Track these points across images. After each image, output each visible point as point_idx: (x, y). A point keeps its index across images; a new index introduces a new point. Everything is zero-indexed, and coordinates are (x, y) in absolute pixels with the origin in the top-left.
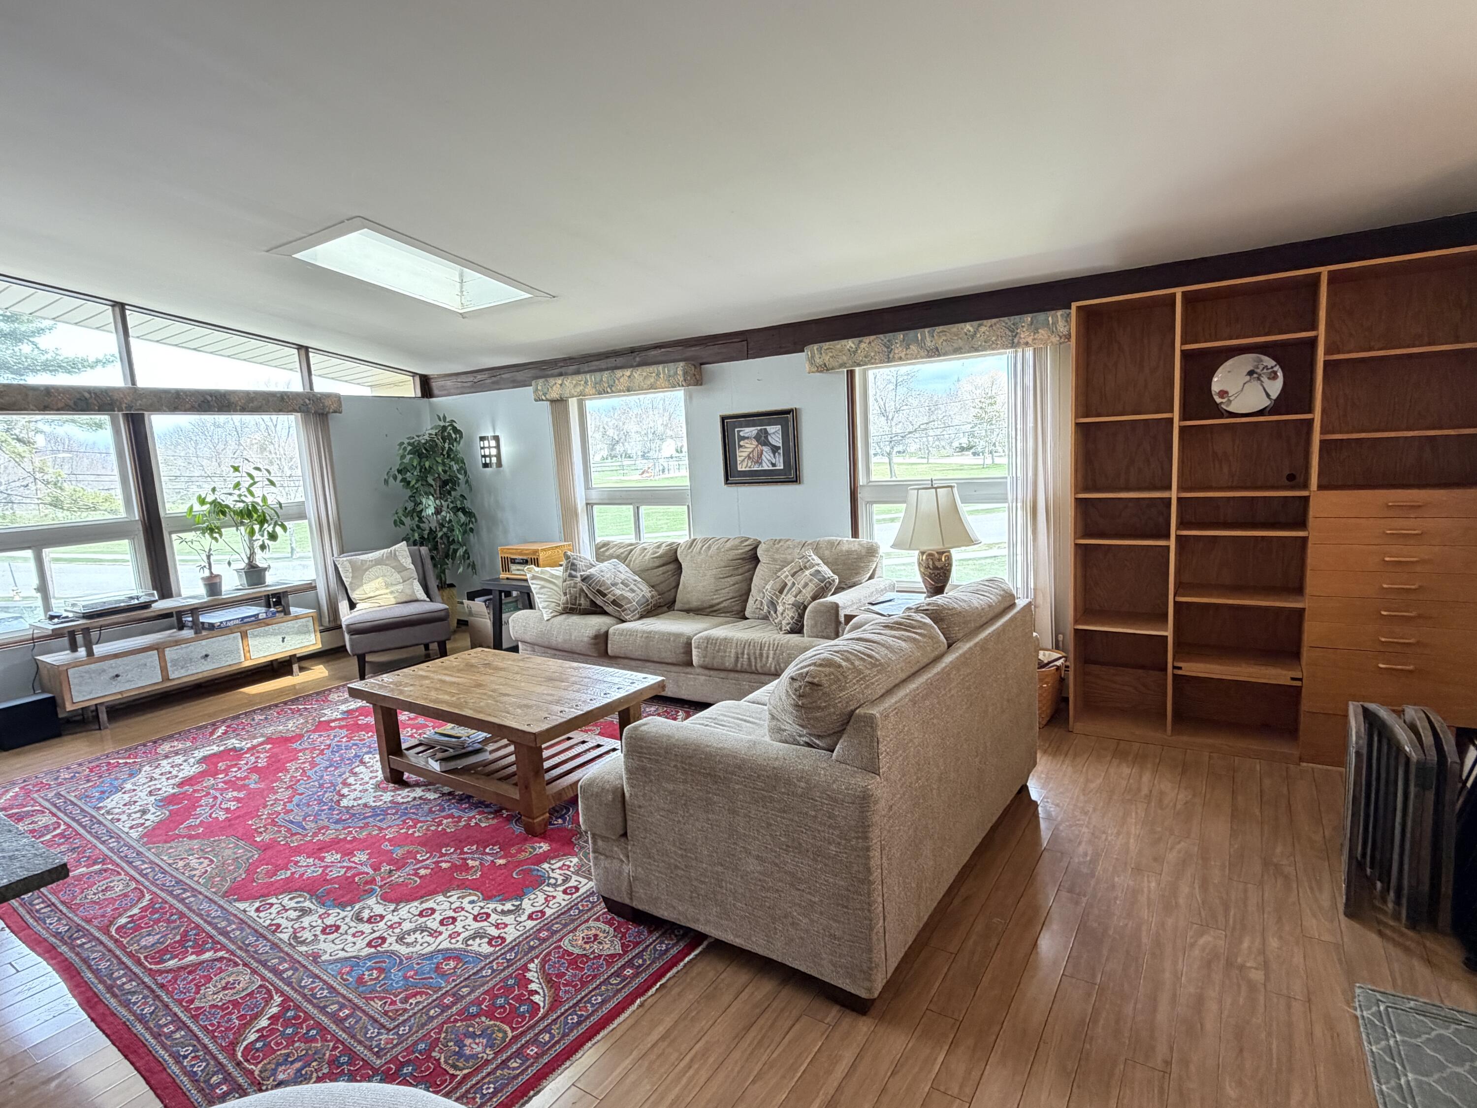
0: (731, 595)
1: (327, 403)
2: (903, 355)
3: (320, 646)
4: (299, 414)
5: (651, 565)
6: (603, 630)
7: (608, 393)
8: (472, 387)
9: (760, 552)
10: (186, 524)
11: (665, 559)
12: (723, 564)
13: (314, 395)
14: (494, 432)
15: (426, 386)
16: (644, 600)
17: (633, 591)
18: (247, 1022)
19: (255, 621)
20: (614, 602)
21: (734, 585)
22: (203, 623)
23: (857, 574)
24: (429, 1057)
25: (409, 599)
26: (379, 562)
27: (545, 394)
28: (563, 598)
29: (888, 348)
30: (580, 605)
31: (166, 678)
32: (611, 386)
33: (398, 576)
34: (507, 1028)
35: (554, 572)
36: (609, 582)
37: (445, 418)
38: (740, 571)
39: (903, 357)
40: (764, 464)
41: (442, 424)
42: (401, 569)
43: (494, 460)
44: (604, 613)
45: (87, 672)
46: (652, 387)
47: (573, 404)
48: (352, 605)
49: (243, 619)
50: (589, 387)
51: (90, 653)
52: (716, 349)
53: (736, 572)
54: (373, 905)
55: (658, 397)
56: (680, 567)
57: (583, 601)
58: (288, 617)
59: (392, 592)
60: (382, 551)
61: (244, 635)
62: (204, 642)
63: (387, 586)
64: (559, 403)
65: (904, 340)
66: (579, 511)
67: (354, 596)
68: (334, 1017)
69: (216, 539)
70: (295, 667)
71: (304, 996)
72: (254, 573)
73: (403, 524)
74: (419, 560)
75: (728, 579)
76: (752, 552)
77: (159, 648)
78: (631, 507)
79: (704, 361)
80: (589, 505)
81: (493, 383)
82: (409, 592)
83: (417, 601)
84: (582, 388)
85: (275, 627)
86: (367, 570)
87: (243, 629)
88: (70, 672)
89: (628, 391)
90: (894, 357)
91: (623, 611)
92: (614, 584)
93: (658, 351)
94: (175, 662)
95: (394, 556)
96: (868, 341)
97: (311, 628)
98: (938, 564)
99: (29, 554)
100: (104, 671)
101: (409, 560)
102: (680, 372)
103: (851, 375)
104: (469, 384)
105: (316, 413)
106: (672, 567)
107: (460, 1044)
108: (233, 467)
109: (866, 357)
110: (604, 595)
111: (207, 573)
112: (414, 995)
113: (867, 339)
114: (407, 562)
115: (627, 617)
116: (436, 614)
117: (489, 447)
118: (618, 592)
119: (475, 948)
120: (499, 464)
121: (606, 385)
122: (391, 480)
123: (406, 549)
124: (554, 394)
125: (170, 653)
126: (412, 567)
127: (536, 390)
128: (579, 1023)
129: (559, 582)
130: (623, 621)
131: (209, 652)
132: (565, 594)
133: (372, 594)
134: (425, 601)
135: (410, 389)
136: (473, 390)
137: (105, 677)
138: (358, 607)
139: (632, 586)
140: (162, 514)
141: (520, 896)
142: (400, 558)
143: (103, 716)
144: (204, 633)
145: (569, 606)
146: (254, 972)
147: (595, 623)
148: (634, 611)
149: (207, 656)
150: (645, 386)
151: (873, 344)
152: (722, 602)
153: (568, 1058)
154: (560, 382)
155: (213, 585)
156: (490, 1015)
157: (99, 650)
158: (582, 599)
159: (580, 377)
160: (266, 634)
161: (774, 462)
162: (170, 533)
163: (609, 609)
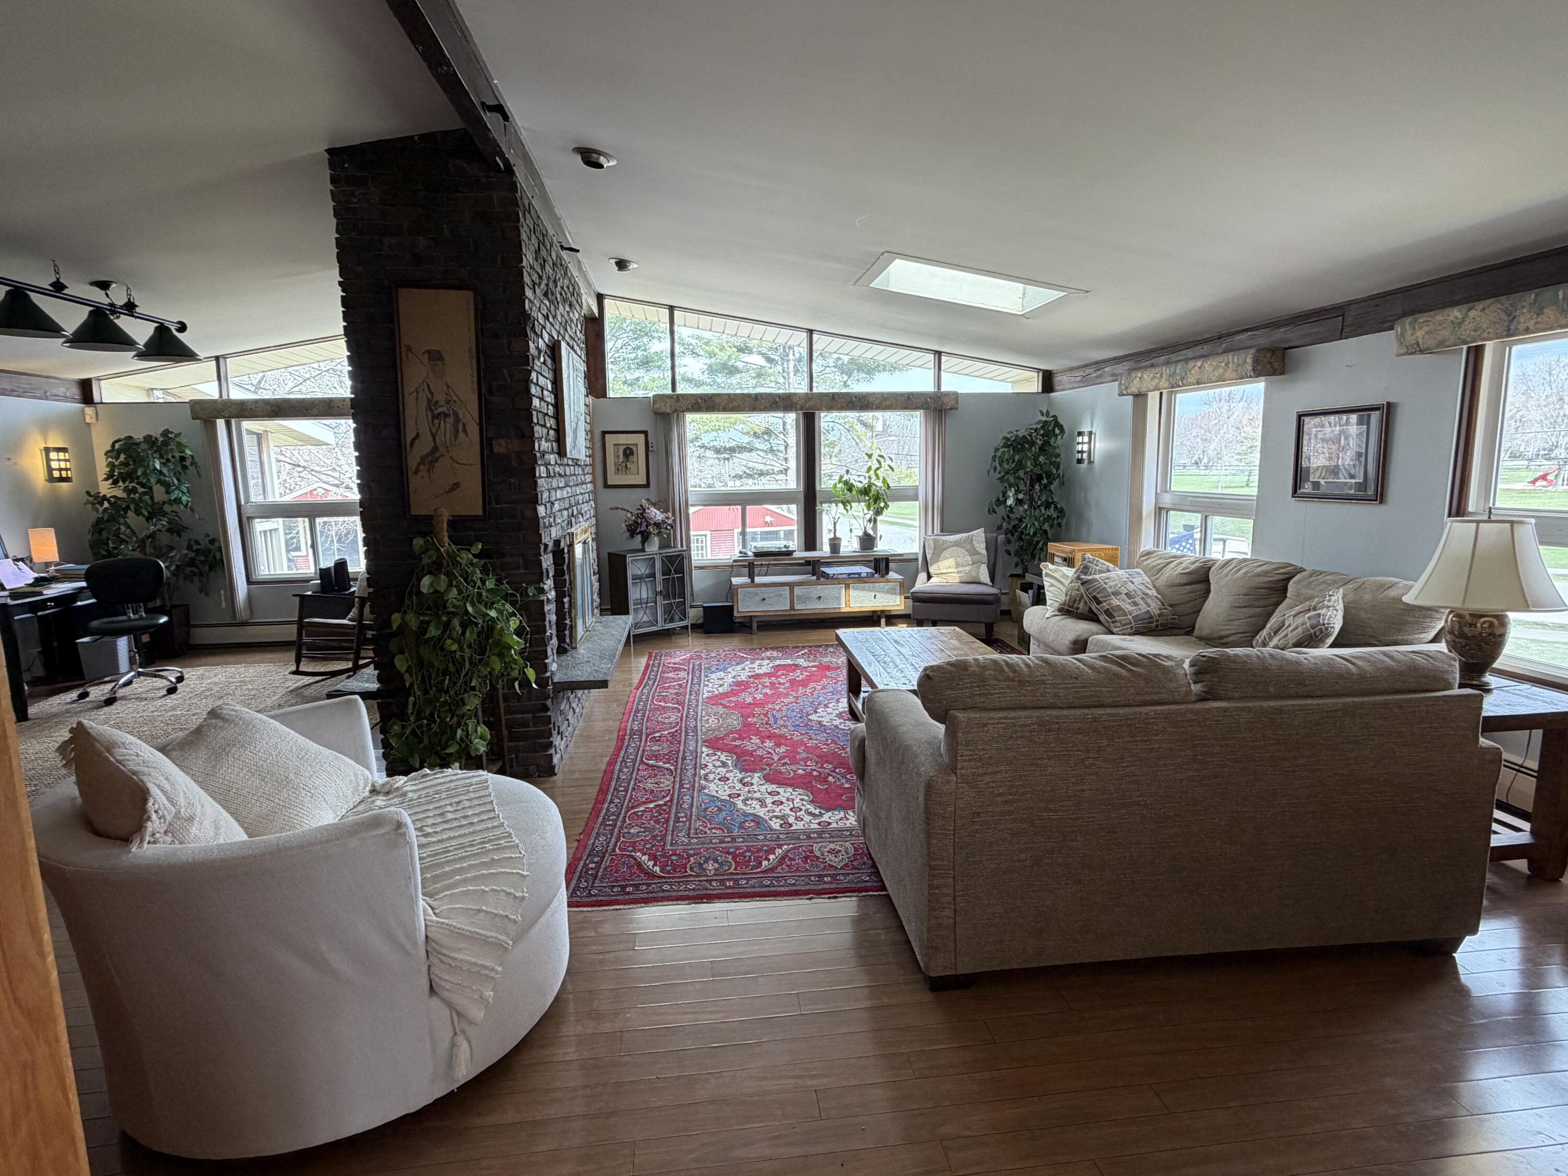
0: (1246, 629)
1: (946, 400)
2: (1531, 325)
3: (903, 608)
4: (922, 411)
5: (1177, 581)
6: (1083, 637)
7: (1179, 386)
8: (1081, 381)
9: (1291, 586)
10: (831, 499)
11: (1194, 577)
12: (1244, 591)
13: (942, 393)
14: (1092, 427)
15: (1048, 381)
16: (1147, 616)
17: (1135, 604)
18: (648, 801)
19: (858, 578)
20: (1108, 613)
21: (1250, 617)
22: (823, 572)
23: (1399, 630)
24: (688, 858)
25: (972, 580)
26: (956, 544)
27: (1126, 388)
28: (1063, 598)
29: (1509, 315)
30: (1078, 608)
31: (792, 608)
32: (1182, 379)
33: (969, 558)
34: (734, 866)
35: (1065, 571)
36: (1110, 591)
37: (1048, 413)
38: (1262, 602)
39: (1532, 327)
40: (1341, 475)
41: (1044, 419)
42: (973, 552)
43: (1085, 456)
44: (1098, 621)
45: (748, 593)
46: (1221, 379)
47: (1153, 399)
48: (929, 577)
49: (849, 574)
50: (1163, 380)
51: (753, 581)
52: (1307, 328)
53: (1257, 603)
54: (756, 778)
55: (1239, 389)
56: (1208, 591)
57: (1081, 605)
58: (883, 579)
59: (958, 572)
60: (962, 535)
61: (847, 587)
62: (819, 587)
63: (957, 565)
64: (1140, 397)
65: (1535, 301)
66: (1144, 514)
67: (931, 570)
68: (677, 820)
69: (847, 511)
70: (883, 621)
71: (678, 802)
72: (868, 541)
73: (995, 512)
74: (993, 548)
75: (1245, 610)
76: (1281, 584)
77: (791, 585)
78: (1200, 515)
79: (1291, 344)
80: (1160, 511)
81: (1097, 377)
82: (974, 574)
83: (980, 583)
84: (1157, 381)
85: (871, 585)
86: (945, 549)
87: (848, 582)
88: (739, 590)
89: (1198, 383)
90: (1516, 329)
91: (1113, 622)
92: (1116, 594)
93: (1246, 335)
94: (799, 597)
95: (970, 541)
96: (1481, 307)
97: (898, 591)
98: (1466, 630)
99: (739, 507)
100: (757, 594)
101: (984, 545)
102: (1249, 360)
103: (1476, 354)
104: (1079, 379)
105: (935, 409)
106: (1201, 587)
107: (706, 861)
108: (867, 454)
109: (1475, 330)
110: (1099, 602)
111: (832, 536)
112: (717, 829)
113: (1480, 305)
114: (981, 548)
115: (1115, 630)
116: (986, 597)
117: (1083, 443)
118: (1115, 602)
119: (772, 823)
120: (1090, 462)
121: (1178, 378)
122: (992, 471)
123: (983, 535)
124: (1134, 389)
125: (797, 591)
126: (984, 552)
127: (1120, 384)
128: (768, 886)
129: (1066, 582)
130: (1112, 633)
131: (822, 595)
132: (1066, 595)
133: (944, 571)
134: (987, 585)
135: (1034, 385)
136: (1082, 385)
137: (758, 599)
138: (932, 580)
139: (1138, 599)
140: (818, 488)
141: (828, 809)
142: (975, 543)
143: (755, 626)
144: (822, 579)
145: (1066, 607)
146: (674, 782)
147: (1080, 628)
148: (1125, 625)
149: (820, 597)
150: (1214, 378)
151: (1487, 311)
152: (1232, 634)
153: (739, 898)
154: (1139, 375)
155: (835, 545)
156: (734, 858)
157: (758, 580)
158: (1082, 603)
159: (1154, 370)
160: (863, 589)
161: (1352, 472)
162: (821, 503)
163: (1103, 617)
